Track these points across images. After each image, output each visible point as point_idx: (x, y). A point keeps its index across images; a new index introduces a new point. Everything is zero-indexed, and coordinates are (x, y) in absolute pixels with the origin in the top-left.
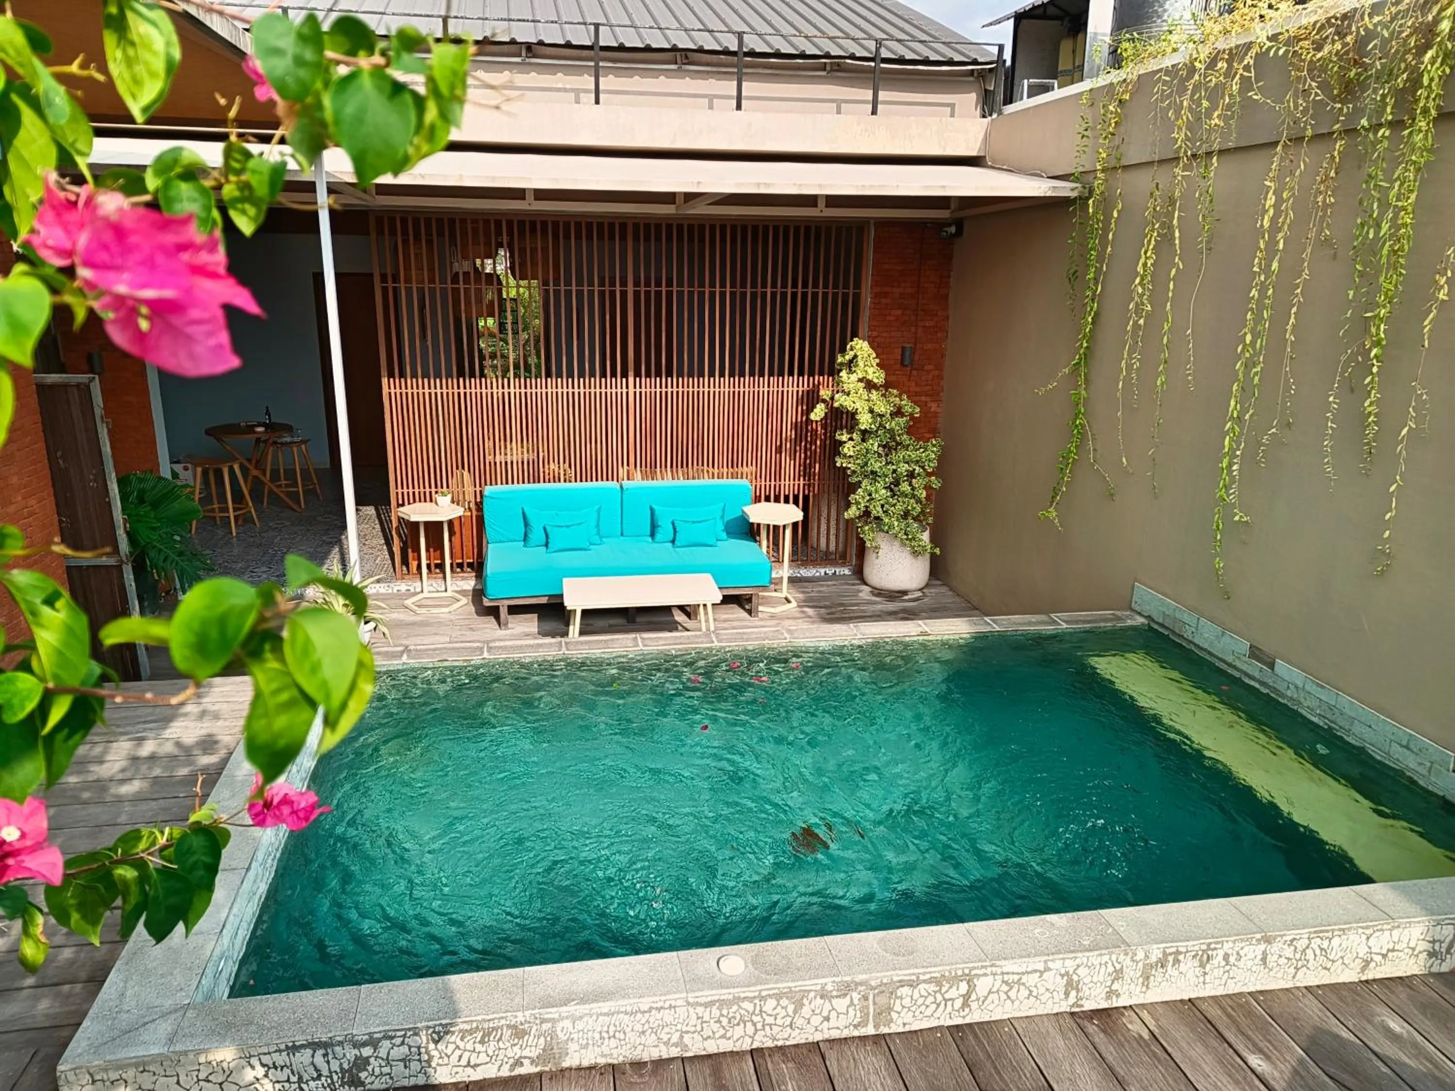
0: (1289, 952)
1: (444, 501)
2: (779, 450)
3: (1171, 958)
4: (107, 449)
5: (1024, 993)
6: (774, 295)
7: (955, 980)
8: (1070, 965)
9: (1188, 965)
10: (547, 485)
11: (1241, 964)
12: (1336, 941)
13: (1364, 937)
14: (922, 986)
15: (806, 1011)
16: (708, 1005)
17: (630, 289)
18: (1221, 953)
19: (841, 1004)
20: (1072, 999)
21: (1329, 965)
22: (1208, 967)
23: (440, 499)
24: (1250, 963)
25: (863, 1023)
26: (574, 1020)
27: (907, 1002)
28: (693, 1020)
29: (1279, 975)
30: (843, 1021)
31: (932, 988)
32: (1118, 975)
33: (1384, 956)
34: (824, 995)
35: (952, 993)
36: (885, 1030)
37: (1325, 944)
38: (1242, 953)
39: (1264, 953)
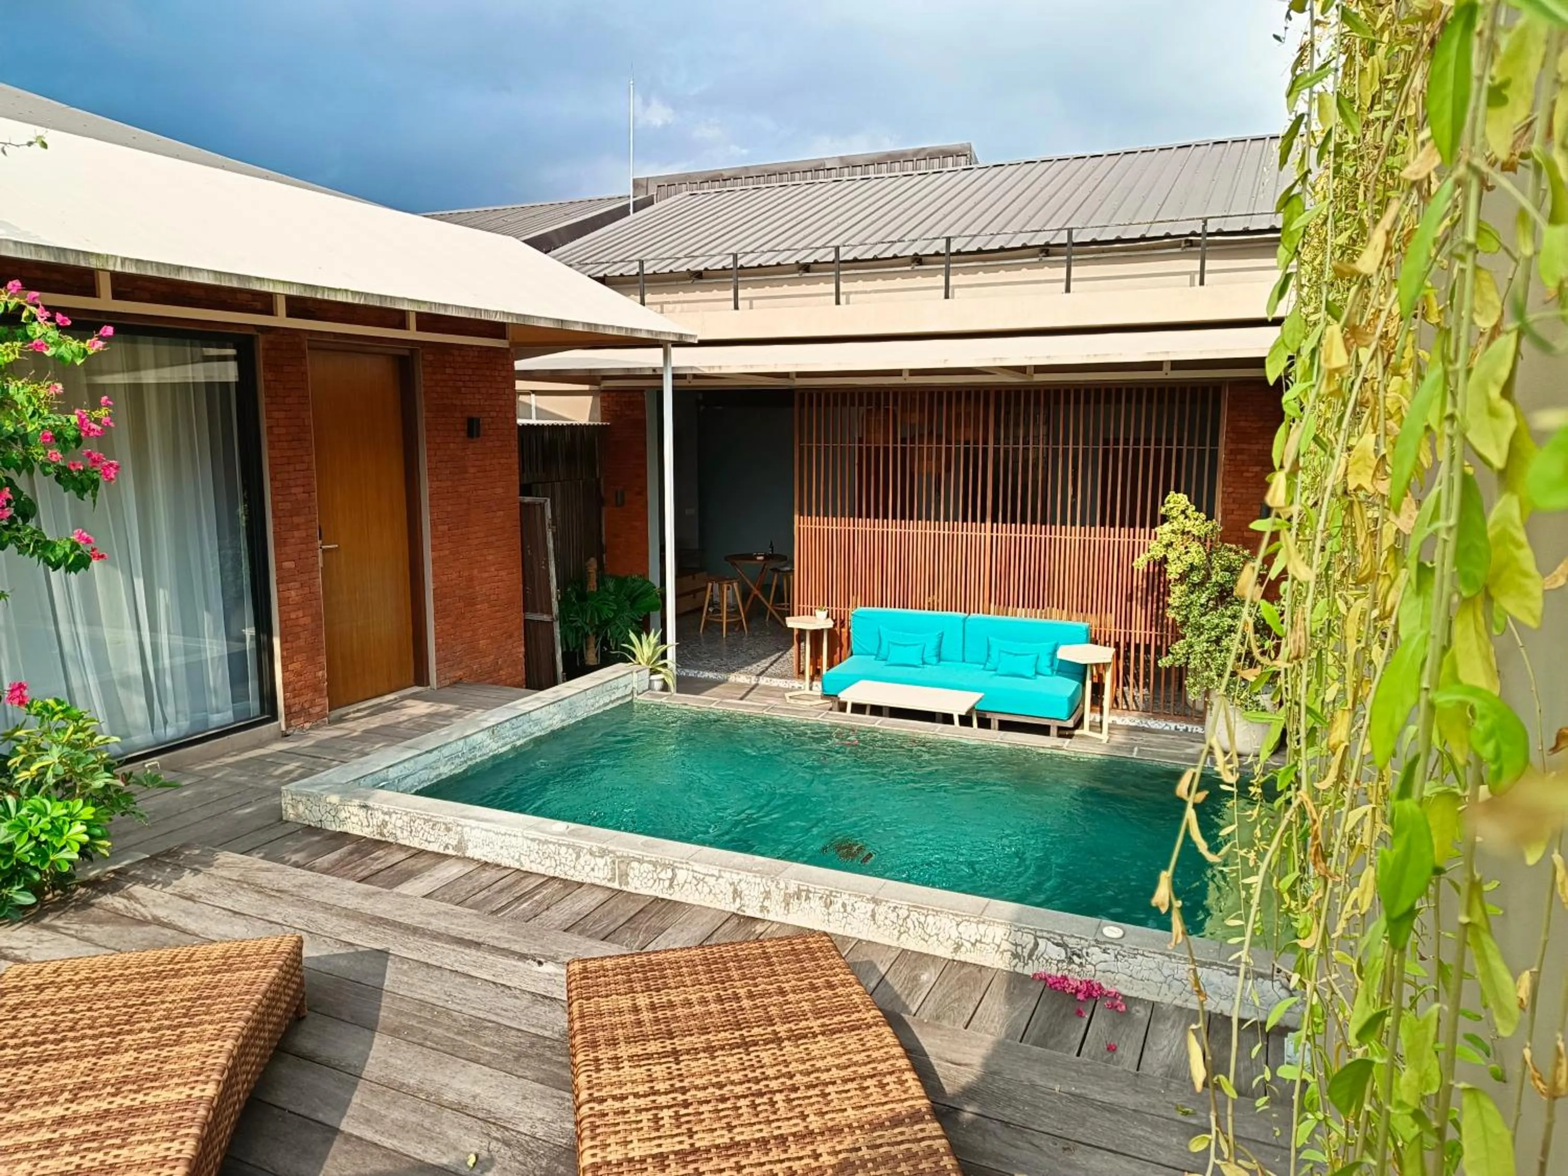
0: (892, 916)
1: (821, 614)
2: (1130, 598)
3: (804, 894)
4: (551, 545)
5: (706, 890)
6: (1126, 452)
7: (665, 866)
8: (736, 878)
9: (816, 903)
10: (914, 611)
11: (856, 914)
12: (930, 919)
13: (954, 923)
14: (645, 865)
15: (582, 861)
16: (533, 840)
17: (991, 446)
18: (840, 902)
19: (601, 862)
20: (737, 905)
21: (927, 938)
22: (831, 910)
23: (818, 612)
24: (862, 916)
25: (612, 880)
26: (472, 828)
27: (637, 872)
28: (525, 847)
29: (887, 933)
30: (601, 875)
31: (651, 868)
32: (767, 895)
33: (974, 945)
34: (592, 853)
35: (662, 875)
36: (624, 888)
37: (922, 919)
38: (856, 906)
39: (873, 910)
